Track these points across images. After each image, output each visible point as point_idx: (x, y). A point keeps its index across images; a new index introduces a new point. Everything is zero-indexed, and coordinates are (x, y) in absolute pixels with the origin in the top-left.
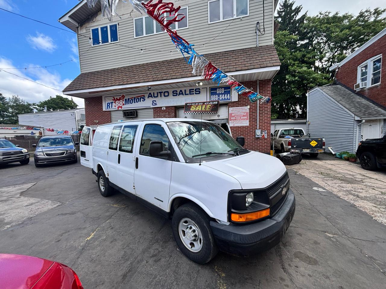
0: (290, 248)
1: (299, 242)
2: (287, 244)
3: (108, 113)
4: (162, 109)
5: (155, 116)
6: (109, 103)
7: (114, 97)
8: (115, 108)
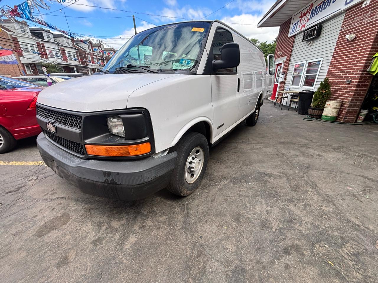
0: (80, 214)
1: (82, 230)
2: (88, 213)
3: (292, 39)
4: (362, 6)
5: (343, 27)
6: (295, 24)
7: (302, 13)
8: (298, 30)
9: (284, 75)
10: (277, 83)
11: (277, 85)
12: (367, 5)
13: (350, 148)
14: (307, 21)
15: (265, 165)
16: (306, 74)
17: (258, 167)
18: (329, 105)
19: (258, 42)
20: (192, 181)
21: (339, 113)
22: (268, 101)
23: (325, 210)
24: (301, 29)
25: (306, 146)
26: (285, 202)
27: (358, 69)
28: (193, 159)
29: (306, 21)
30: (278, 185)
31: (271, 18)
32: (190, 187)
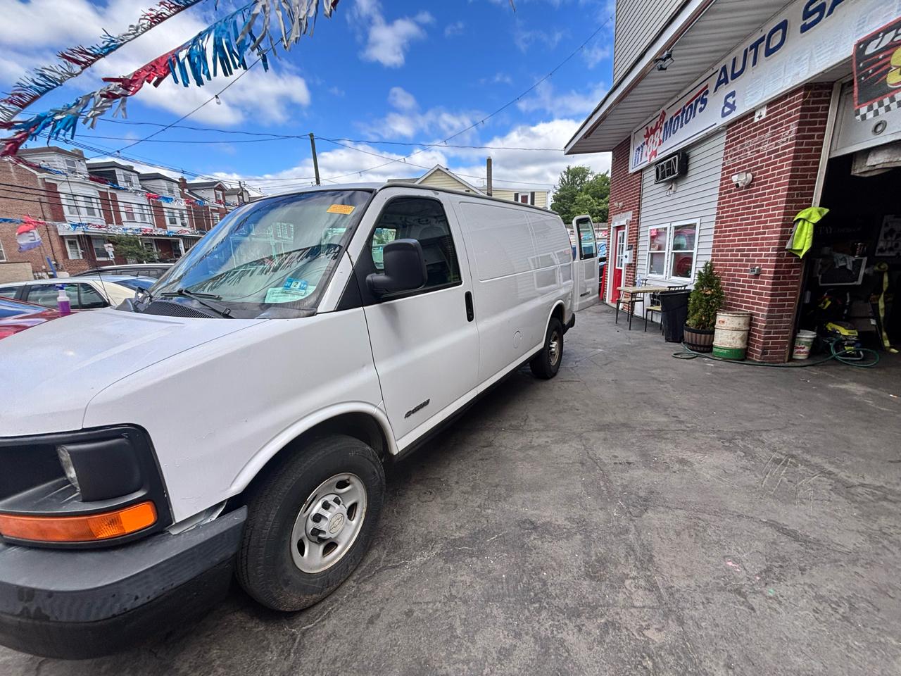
3: (637, 177)
4: (753, 119)
5: (727, 158)
6: (638, 149)
7: (647, 128)
8: (646, 160)
9: (632, 251)
10: (620, 268)
11: (621, 271)
12: (761, 118)
13: (761, 438)
14: (660, 145)
15: (544, 496)
16: (674, 249)
17: (524, 505)
18: (723, 322)
19: (590, 172)
20: (324, 566)
21: (748, 339)
22: (605, 308)
23: (653, 641)
24: (650, 159)
25: (658, 434)
26: (556, 617)
27: (770, 244)
28: (326, 506)
29: (658, 144)
30: (555, 561)
31: (586, 138)
32: (315, 583)
